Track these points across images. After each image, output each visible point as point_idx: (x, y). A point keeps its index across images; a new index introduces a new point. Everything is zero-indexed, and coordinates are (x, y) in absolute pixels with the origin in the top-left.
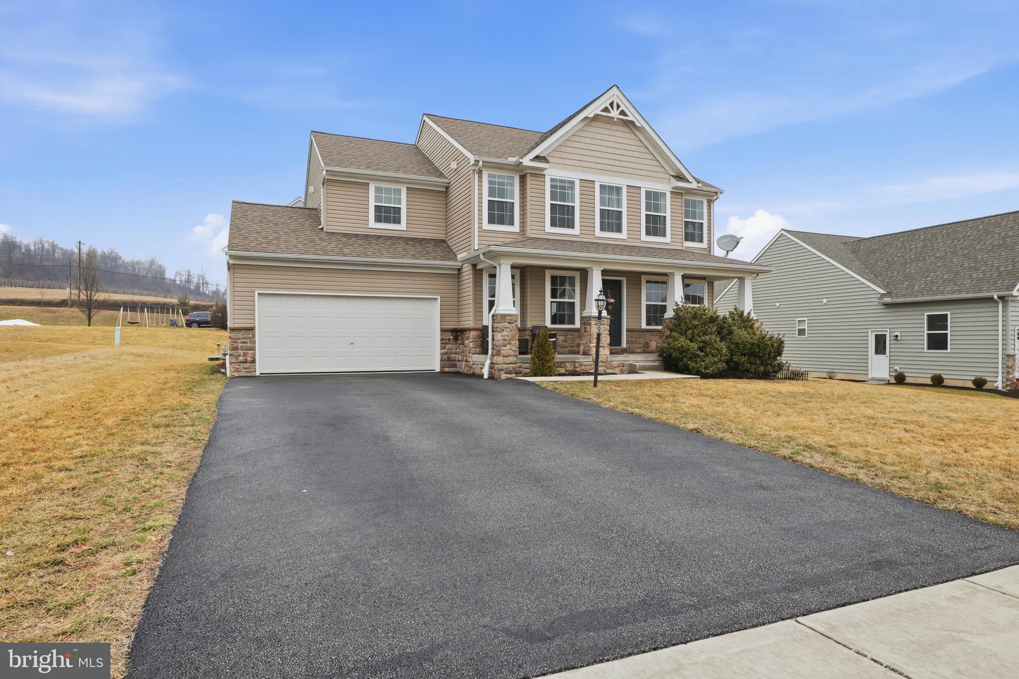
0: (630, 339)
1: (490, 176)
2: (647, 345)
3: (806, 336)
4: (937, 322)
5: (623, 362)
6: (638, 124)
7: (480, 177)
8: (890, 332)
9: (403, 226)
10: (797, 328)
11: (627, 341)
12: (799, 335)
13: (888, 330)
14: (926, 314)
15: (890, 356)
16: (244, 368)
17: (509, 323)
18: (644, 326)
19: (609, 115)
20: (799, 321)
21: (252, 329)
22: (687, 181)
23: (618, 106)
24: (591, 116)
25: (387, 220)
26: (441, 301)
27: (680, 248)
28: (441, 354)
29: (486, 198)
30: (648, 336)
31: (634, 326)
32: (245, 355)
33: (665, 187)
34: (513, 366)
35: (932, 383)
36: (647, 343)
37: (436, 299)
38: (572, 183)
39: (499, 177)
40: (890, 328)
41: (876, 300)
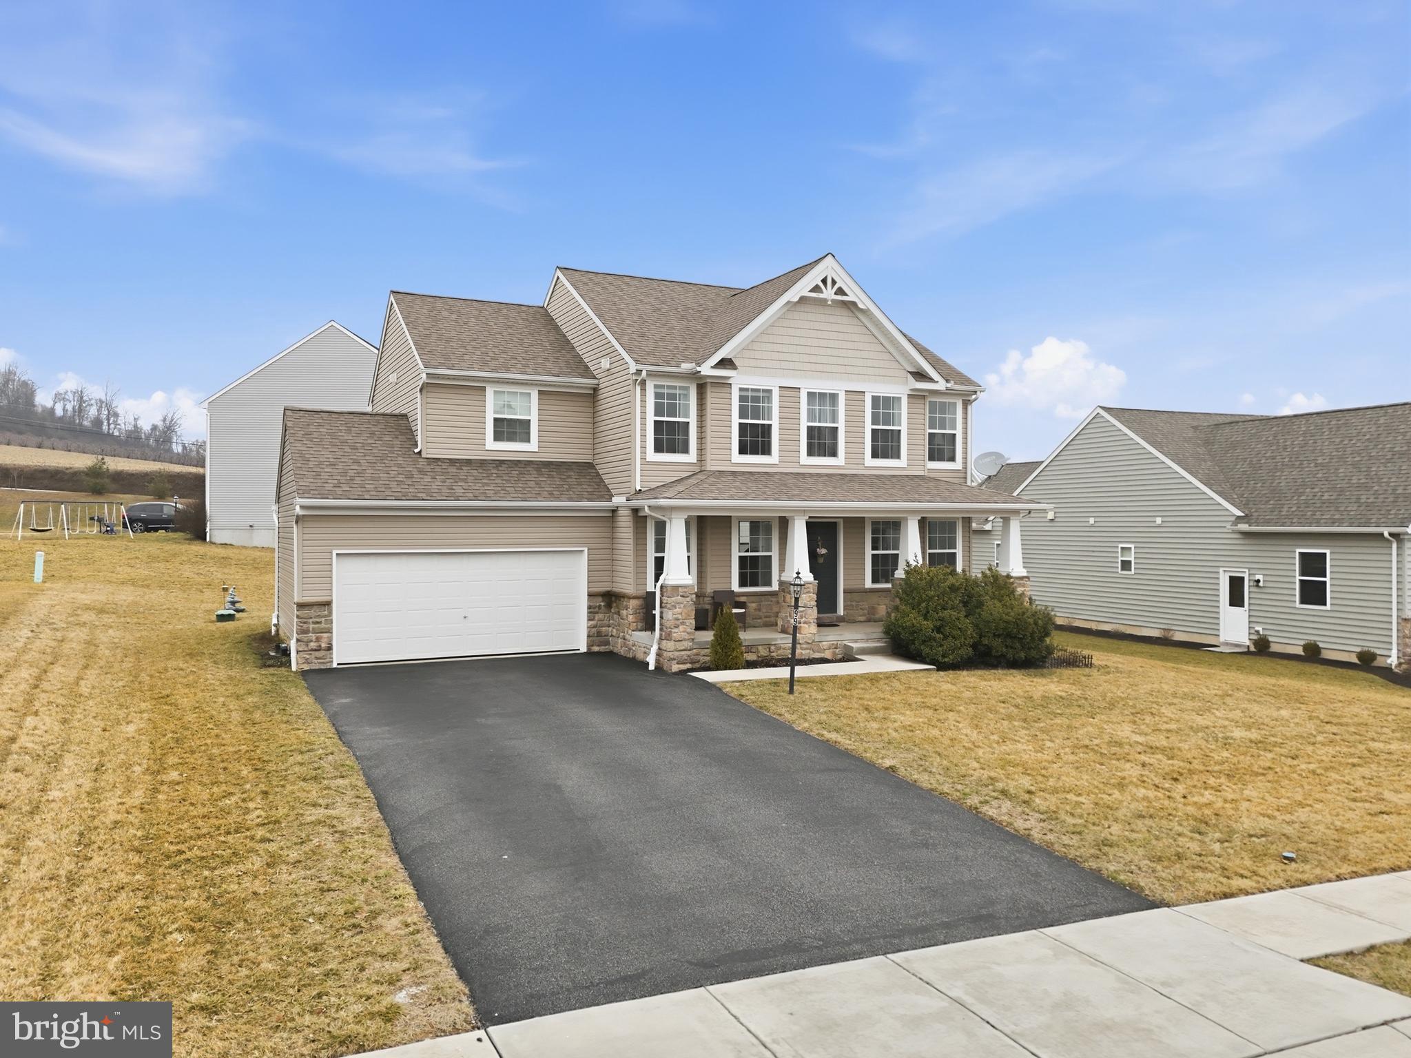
0: (849, 603)
1: (656, 387)
2: (872, 610)
3: (1133, 572)
4: (1313, 564)
5: (835, 643)
6: (861, 306)
7: (643, 390)
8: (1249, 574)
9: (533, 446)
10: (1120, 559)
11: (844, 607)
12: (1122, 569)
13: (1247, 570)
14: (1298, 550)
15: (1250, 610)
16: (317, 658)
17: (682, 596)
18: (869, 584)
19: (821, 296)
20: (1122, 548)
21: (328, 604)
22: (931, 380)
23: (834, 282)
24: (796, 299)
25: (511, 438)
26: (589, 555)
27: (922, 473)
28: (588, 627)
29: (651, 418)
30: (874, 599)
31: (855, 585)
32: (318, 639)
33: (900, 389)
34: (688, 653)
35: (1303, 654)
36: (873, 608)
37: (582, 551)
38: (770, 391)
39: (669, 387)
40: (1249, 569)
41: (1228, 525)
